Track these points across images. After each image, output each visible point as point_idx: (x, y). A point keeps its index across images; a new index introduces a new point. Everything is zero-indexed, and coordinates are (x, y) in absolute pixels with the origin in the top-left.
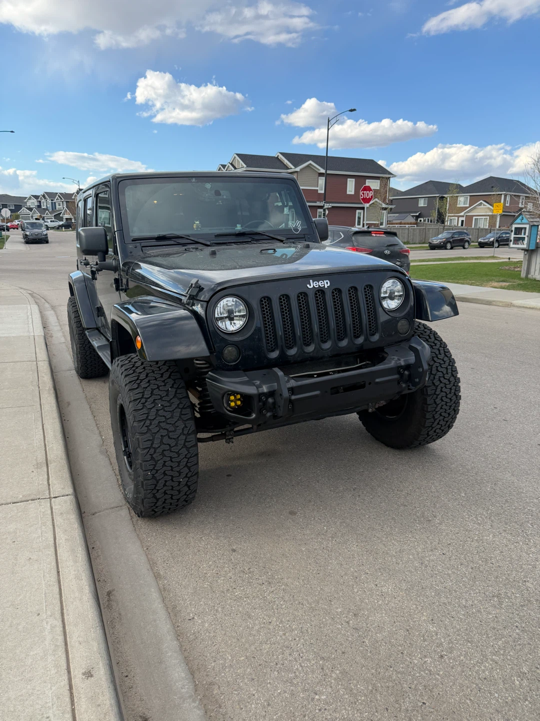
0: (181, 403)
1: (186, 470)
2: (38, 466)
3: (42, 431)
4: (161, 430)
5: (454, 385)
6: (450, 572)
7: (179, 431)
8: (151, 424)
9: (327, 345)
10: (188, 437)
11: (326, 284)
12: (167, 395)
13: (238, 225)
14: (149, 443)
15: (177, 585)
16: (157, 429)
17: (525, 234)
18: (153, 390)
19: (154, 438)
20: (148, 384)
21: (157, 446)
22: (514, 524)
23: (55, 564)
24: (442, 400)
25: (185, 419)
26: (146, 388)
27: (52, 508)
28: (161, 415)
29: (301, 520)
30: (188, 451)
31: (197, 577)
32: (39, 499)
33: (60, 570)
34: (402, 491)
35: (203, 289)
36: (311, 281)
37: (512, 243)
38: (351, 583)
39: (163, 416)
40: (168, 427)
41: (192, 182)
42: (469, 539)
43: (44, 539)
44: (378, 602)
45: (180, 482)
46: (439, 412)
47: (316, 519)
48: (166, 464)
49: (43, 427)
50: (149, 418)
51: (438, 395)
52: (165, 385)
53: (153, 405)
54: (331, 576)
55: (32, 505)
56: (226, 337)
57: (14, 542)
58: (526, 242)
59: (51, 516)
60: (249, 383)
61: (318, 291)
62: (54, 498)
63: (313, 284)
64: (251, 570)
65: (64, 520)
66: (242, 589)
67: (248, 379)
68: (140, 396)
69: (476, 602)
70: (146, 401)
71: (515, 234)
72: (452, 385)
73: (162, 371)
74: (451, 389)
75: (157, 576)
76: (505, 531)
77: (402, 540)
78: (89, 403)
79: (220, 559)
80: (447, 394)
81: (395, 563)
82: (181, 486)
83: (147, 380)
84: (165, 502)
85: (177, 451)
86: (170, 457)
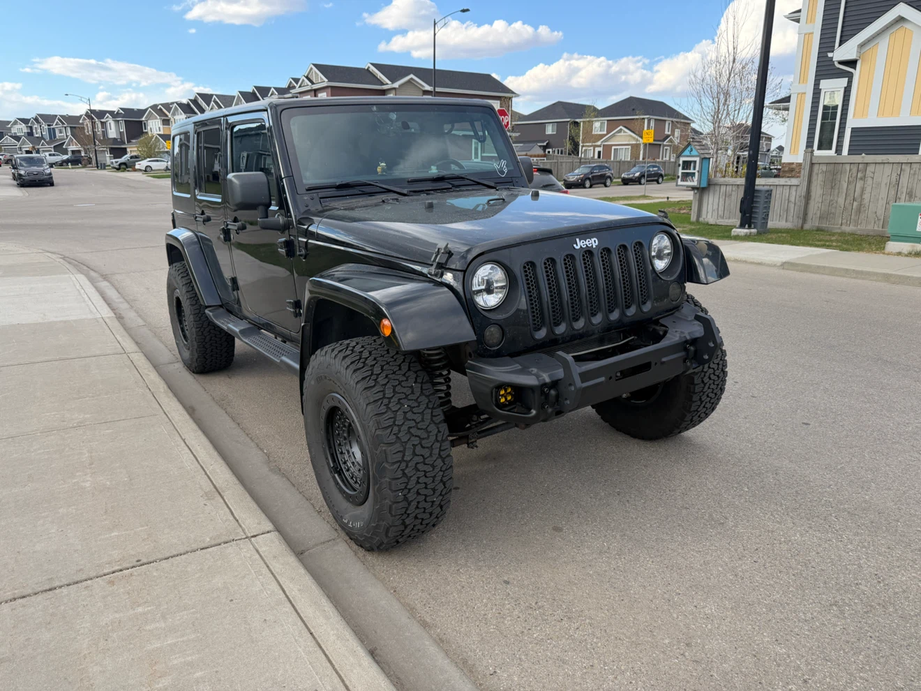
0: (430, 401)
1: (441, 486)
2: (207, 496)
3: (186, 448)
4: (413, 438)
5: (721, 360)
6: (772, 582)
7: (433, 438)
8: (399, 431)
9: (597, 319)
10: (443, 444)
11: (593, 242)
12: (413, 393)
13: (432, 167)
14: (400, 455)
15: (455, 633)
16: (408, 436)
17: (694, 169)
18: (394, 387)
19: (405, 449)
20: (387, 380)
21: (409, 459)
22: (816, 518)
23: (302, 624)
24: (710, 378)
25: (437, 422)
26: (386, 385)
27: (257, 551)
28: (409, 418)
29: (572, 537)
30: (443, 462)
31: (476, 621)
32: (233, 540)
33: (313, 631)
34: (675, 491)
36: (578, 240)
37: (679, 180)
38: (665, 608)
39: (413, 420)
40: (419, 433)
41: (373, 111)
42: (775, 542)
43: (269, 592)
44: (706, 626)
45: (433, 502)
46: (706, 393)
47: (590, 534)
48: (420, 481)
49: (185, 443)
50: (396, 423)
51: (706, 372)
52: (407, 380)
53: (399, 406)
54: (639, 602)
55: (230, 549)
56: (487, 314)
57: (232, 600)
58: (696, 178)
59: (262, 562)
60: (524, 371)
61: (586, 252)
62: (253, 537)
63: (580, 244)
64: (540, 604)
65: (283, 564)
66: (539, 628)
67: (520, 367)
68: (380, 395)
69: (815, 614)
70: (390, 402)
71: (683, 169)
72: (719, 359)
73: (399, 362)
74: (718, 364)
75: (424, 625)
76: (811, 528)
77: (701, 550)
78: (221, 406)
79: (495, 594)
80: (714, 371)
81: (705, 579)
82: (435, 507)
83: (384, 375)
84: (413, 529)
85: (431, 463)
86: (424, 471)
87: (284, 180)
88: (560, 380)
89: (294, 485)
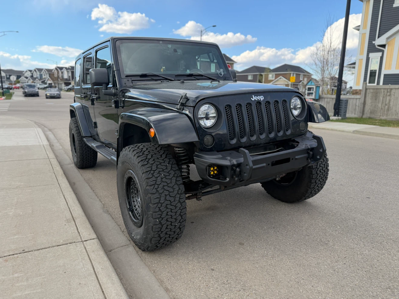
0: (175, 173)
1: (180, 218)
2: (68, 221)
3: (64, 199)
4: (165, 191)
5: (326, 163)
6: (354, 275)
7: (176, 192)
8: (158, 187)
9: (263, 136)
10: (181, 196)
11: (261, 98)
12: (166, 168)
13: (188, 70)
14: (158, 200)
15: (182, 295)
16: (163, 190)
17: (313, 91)
18: (157, 165)
19: (161, 197)
20: (154, 162)
21: (163, 202)
22: (376, 243)
23: (99, 286)
24: (320, 172)
25: (179, 184)
26: (153, 164)
27: (85, 248)
28: (164, 181)
29: (249, 248)
30: (181, 205)
31: (194, 289)
32: (75, 242)
33: (104, 290)
34: (302, 227)
35: (189, 99)
36: (253, 96)
37: (306, 96)
38: (296, 286)
39: (166, 182)
40: (168, 189)
41: (160, 43)
42: (355, 254)
43: (86, 269)
44: (318, 297)
45: (175, 226)
46: (319, 179)
47: (258, 247)
48: (168, 214)
49: (64, 197)
50: (157, 183)
51: (318, 168)
52: (164, 162)
53: (159, 175)
54: (282, 282)
55: (72, 247)
56: (206, 130)
57: (65, 272)
58: (314, 95)
59: (86, 254)
60: (224, 158)
61: (257, 102)
62: (85, 241)
63: (254, 98)
64: (229, 281)
65: (96, 255)
66: (227, 295)
67: (222, 156)
68: (150, 169)
69: (378, 293)
70: (154, 173)
71: (308, 91)
72: (325, 162)
73: (161, 154)
74: (324, 165)
75: (167, 290)
76: (374, 248)
77: (315, 257)
78: (87, 183)
79: (206, 276)
80: (322, 168)
81: (318, 271)
82: (176, 228)
83: (152, 159)
84: (165, 240)
85: (175, 205)
86: (171, 209)
87: (115, 72)
88: (242, 163)
89: (113, 219)
